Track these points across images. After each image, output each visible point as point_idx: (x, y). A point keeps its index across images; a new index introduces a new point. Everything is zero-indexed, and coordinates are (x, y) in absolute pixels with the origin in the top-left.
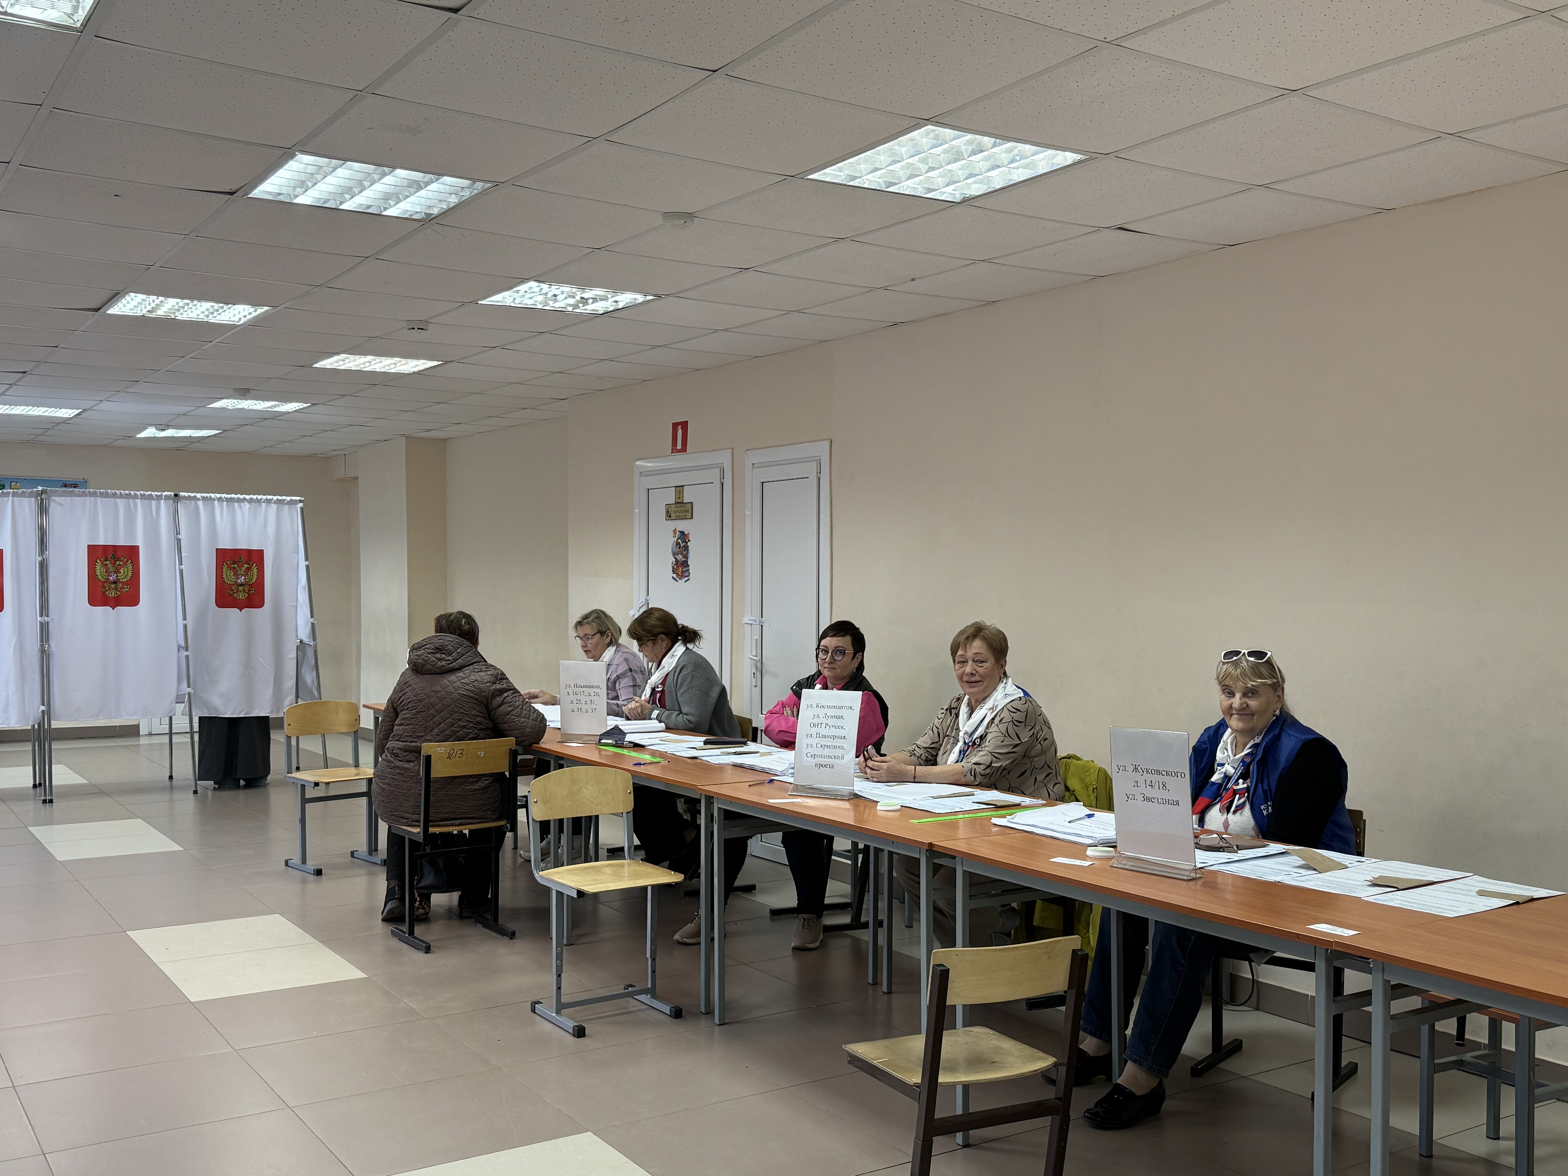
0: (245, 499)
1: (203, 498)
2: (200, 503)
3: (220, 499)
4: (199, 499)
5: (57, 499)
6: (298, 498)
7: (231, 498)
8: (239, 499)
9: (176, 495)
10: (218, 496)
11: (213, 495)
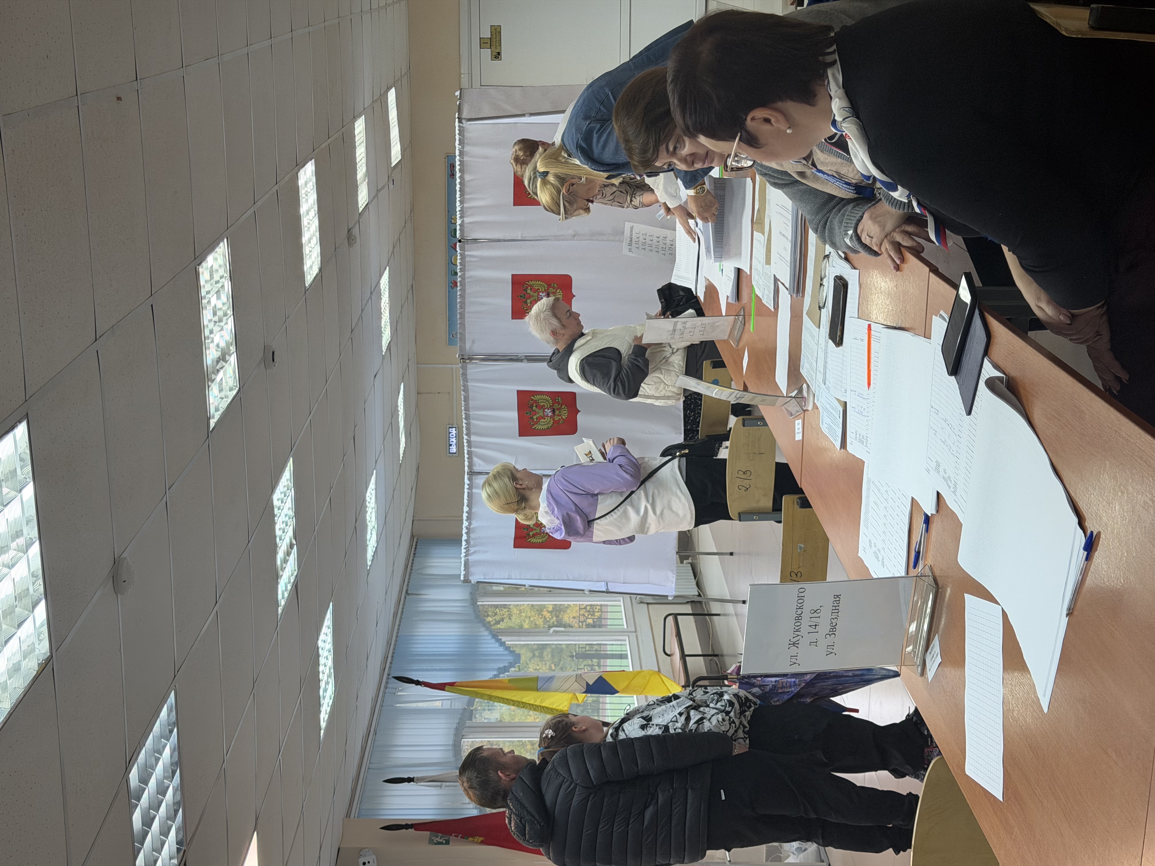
0: (460, 177)
1: (461, 217)
2: (467, 220)
3: (462, 202)
4: (463, 221)
5: (468, 345)
6: (457, 124)
7: (460, 191)
8: (460, 183)
9: (460, 241)
10: (458, 204)
11: (458, 209)
